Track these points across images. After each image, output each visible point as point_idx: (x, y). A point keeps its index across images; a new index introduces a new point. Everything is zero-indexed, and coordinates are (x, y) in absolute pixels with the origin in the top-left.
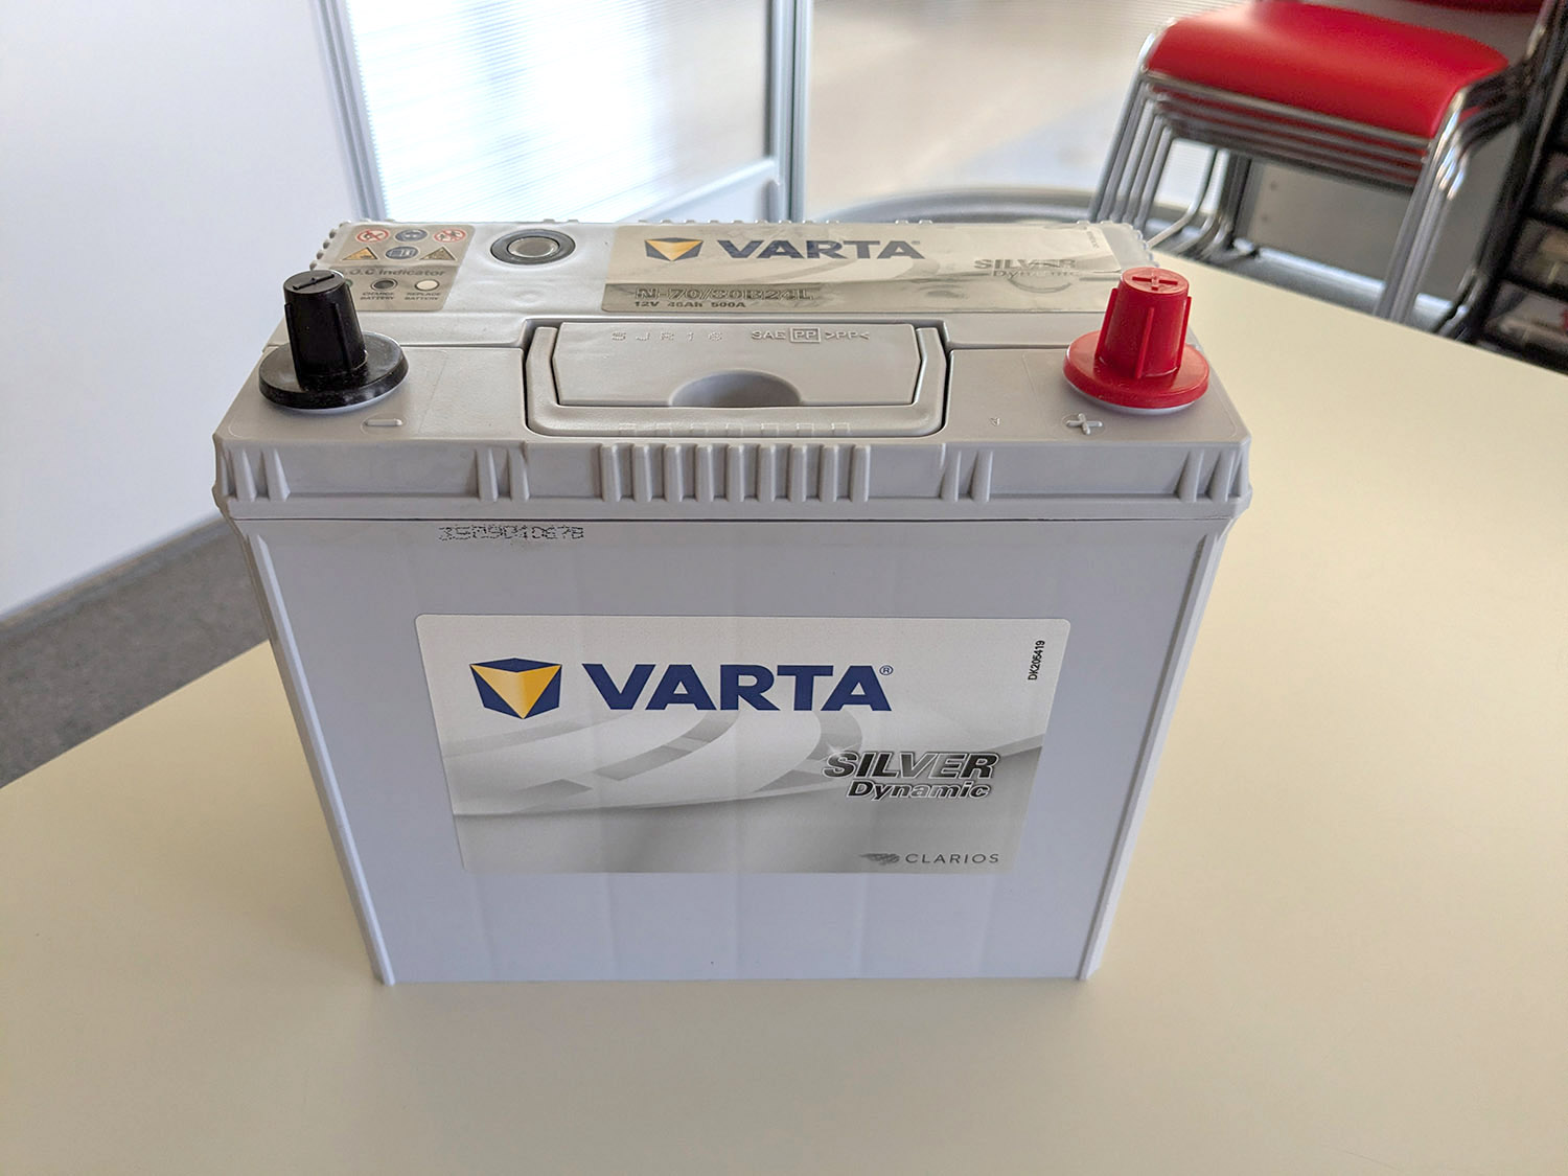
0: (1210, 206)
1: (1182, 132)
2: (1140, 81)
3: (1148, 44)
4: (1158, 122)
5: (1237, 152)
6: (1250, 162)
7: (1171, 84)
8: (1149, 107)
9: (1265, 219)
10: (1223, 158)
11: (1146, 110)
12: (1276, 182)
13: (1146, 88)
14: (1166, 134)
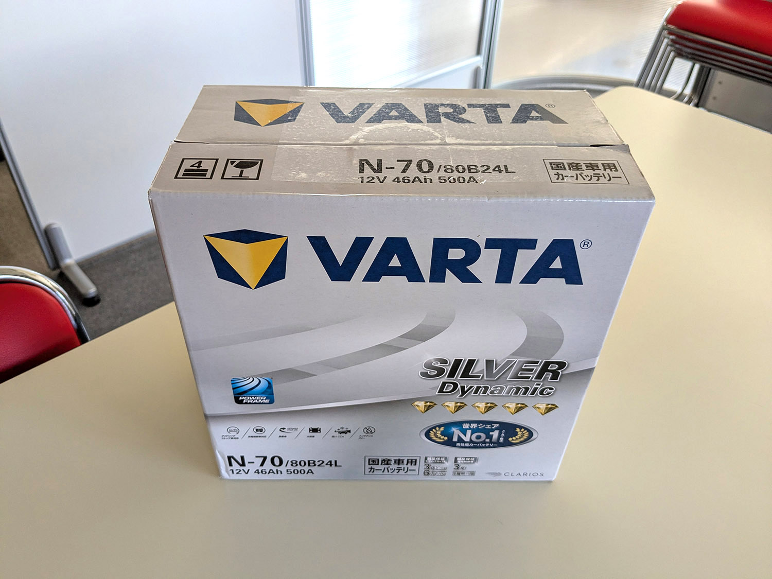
0: (688, 91)
1: (680, 54)
2: (663, 29)
3: (669, 11)
4: (669, 48)
5: (704, 64)
6: (710, 69)
7: (676, 31)
8: (666, 41)
9: (715, 98)
10: (697, 67)
11: (664, 42)
12: (722, 80)
13: (666, 32)
14: (672, 54)
